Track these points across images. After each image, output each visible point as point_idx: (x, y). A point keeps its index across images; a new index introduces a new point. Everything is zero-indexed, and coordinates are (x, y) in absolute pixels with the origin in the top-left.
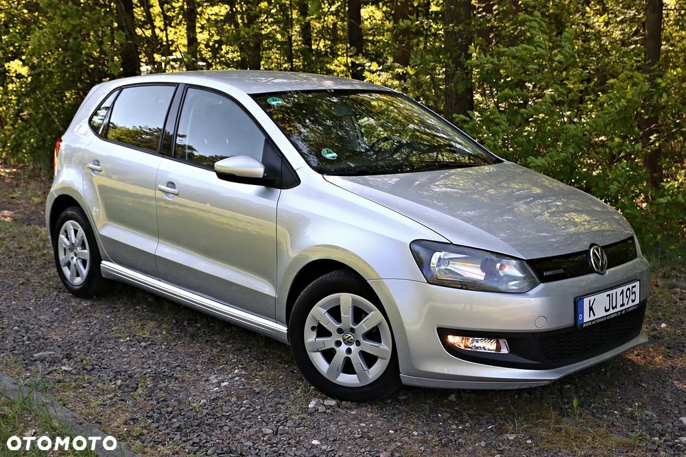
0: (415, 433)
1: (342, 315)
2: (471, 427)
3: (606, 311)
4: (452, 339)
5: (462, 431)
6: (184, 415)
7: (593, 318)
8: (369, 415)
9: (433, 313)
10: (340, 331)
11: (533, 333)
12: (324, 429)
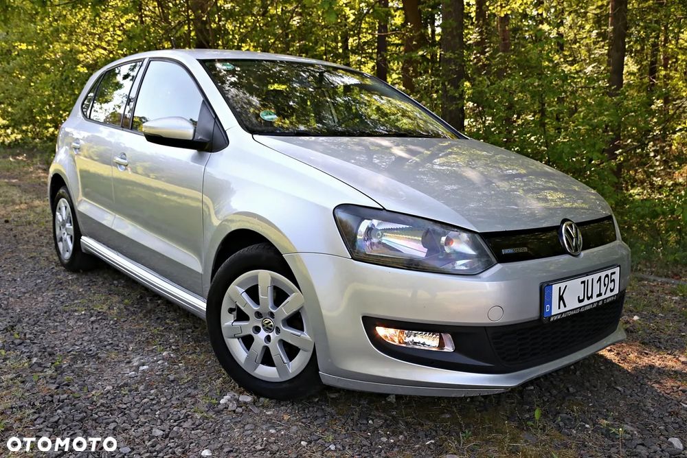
0: (333, 447)
1: (260, 296)
2: (404, 442)
3: (580, 301)
4: (381, 331)
5: (392, 446)
6: (75, 405)
7: (563, 309)
8: (286, 417)
9: (358, 297)
10: (258, 315)
11: (485, 327)
12: (225, 433)
